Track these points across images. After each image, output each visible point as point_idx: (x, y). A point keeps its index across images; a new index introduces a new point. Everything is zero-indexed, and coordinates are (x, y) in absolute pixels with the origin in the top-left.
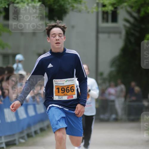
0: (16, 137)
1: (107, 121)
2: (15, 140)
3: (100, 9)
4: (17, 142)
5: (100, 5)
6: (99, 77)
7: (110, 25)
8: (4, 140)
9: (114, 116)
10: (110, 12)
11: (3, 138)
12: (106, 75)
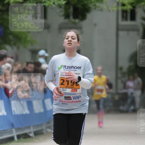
0: (44, 127)
1: (126, 112)
2: (42, 130)
3: (120, 8)
4: (44, 131)
5: (120, 5)
6: (119, 72)
7: (129, 23)
8: (32, 130)
9: (132, 108)
10: (129, 11)
11: (32, 128)
12: (125, 69)
